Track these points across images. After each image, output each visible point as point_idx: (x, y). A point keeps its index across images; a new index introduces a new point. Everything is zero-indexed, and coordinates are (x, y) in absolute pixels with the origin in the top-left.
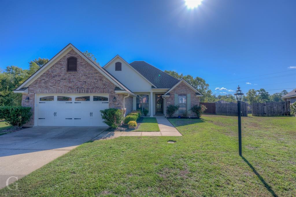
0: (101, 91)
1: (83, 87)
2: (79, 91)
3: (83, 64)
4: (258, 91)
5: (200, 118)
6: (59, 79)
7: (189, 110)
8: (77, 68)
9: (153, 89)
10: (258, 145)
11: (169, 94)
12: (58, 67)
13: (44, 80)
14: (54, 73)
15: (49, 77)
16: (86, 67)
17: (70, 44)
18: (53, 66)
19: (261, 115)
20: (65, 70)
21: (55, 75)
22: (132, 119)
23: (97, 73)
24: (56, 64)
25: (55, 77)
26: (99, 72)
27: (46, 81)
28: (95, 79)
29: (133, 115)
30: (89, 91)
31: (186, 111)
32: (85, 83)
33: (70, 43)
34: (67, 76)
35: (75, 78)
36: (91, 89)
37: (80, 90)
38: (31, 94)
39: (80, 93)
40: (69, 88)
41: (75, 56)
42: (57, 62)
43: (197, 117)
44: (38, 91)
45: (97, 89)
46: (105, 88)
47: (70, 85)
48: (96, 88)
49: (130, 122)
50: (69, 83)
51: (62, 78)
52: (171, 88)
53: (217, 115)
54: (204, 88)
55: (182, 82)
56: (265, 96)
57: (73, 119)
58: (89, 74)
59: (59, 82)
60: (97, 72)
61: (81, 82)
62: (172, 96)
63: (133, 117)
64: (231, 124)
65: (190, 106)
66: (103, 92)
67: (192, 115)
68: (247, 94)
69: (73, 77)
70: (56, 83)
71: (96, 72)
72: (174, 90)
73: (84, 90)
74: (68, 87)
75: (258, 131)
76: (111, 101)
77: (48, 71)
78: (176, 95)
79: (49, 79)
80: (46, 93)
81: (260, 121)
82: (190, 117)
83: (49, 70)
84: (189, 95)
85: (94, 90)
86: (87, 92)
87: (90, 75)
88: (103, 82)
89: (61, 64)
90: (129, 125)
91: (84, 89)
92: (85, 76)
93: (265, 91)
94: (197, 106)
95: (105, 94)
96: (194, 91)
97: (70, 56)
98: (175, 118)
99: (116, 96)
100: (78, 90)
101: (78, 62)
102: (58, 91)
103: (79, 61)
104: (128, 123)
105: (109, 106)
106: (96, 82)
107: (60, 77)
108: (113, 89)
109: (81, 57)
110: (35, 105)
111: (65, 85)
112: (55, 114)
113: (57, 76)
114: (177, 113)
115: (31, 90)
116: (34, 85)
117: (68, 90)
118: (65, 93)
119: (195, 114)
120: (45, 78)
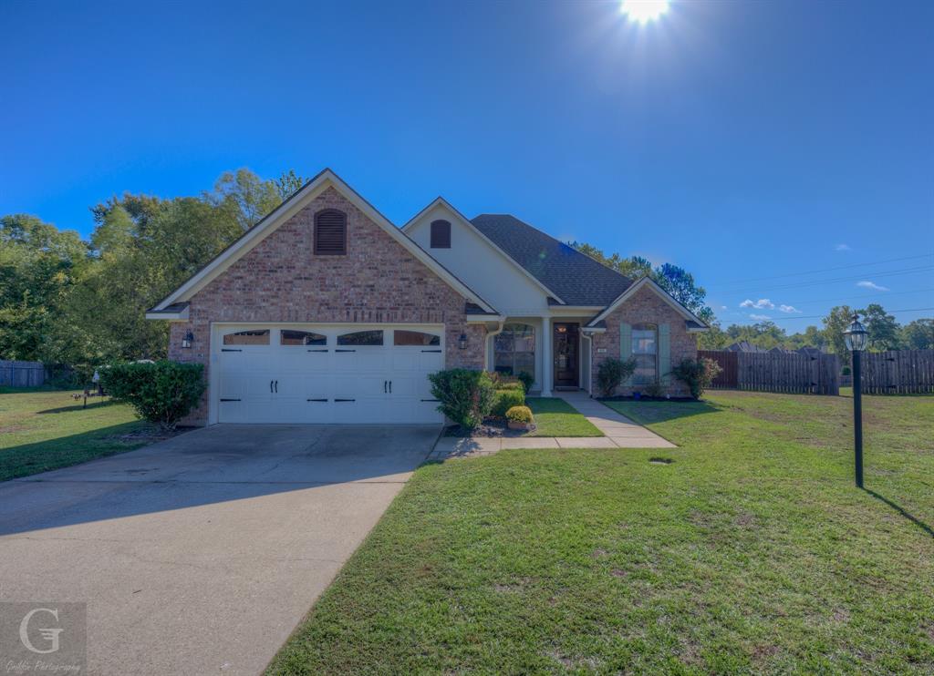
0: (421, 316)
1: (365, 301)
2: (352, 314)
3: (366, 231)
4: (863, 312)
5: (700, 398)
6: (290, 279)
7: (664, 375)
8: (348, 244)
9: (551, 307)
10: (896, 465)
11: (602, 324)
12: (287, 242)
13: (240, 281)
14: (273, 260)
15: (256, 270)
16: (374, 242)
17: (328, 172)
18: (270, 237)
19: (879, 392)
20: (308, 249)
21: (275, 264)
22: (515, 402)
23: (407, 260)
24: (278, 230)
25: (276, 271)
26: (415, 258)
27: (247, 282)
28: (403, 279)
29: (510, 388)
30: (385, 316)
31: (657, 377)
32: (372, 290)
33: (327, 169)
34: (314, 269)
35: (340, 275)
36: (391, 309)
37: (356, 313)
38: (199, 322)
39: (355, 320)
40: (321, 305)
41: (341, 208)
42: (281, 224)
43: (689, 395)
44: (222, 314)
45: (410, 309)
46: (435, 306)
47: (325, 296)
48: (407, 305)
49: (511, 409)
50: (322, 290)
51: (299, 274)
52: (609, 303)
53: (744, 390)
54: (690, 300)
55: (644, 286)
56: (883, 329)
57: (331, 401)
58: (383, 262)
59: (289, 285)
60: (410, 257)
61: (359, 286)
62: (612, 330)
63: (516, 395)
64: (802, 416)
65: (669, 361)
66: (428, 319)
67: (674, 389)
68: (825, 322)
69: (334, 271)
70: (279, 290)
71: (405, 257)
72: (619, 311)
73: (366, 311)
74: (317, 304)
75: (885, 435)
76: (452, 345)
77: (254, 251)
78: (625, 328)
79: (257, 278)
80: (248, 319)
81: (881, 408)
82: (668, 396)
83: (258, 250)
84: (665, 329)
85: (399, 313)
86: (379, 318)
87: (387, 268)
88: (426, 287)
89: (295, 231)
90: (510, 418)
91: (368, 309)
92: (370, 268)
93: (883, 313)
94: (689, 360)
95: (434, 324)
96: (679, 315)
97: (323, 208)
98: (621, 398)
99: (466, 331)
100: (348, 313)
101: (348, 227)
102: (286, 314)
103: (352, 223)
104: (508, 413)
105: (447, 361)
106: (406, 287)
107: (293, 270)
108: (458, 309)
109: (358, 209)
110: (211, 358)
111: (309, 297)
112: (274, 385)
113: (282, 267)
114: (626, 385)
115: (199, 311)
116: (208, 296)
117: (319, 313)
118: (307, 321)
119: (686, 387)
120: (244, 275)
